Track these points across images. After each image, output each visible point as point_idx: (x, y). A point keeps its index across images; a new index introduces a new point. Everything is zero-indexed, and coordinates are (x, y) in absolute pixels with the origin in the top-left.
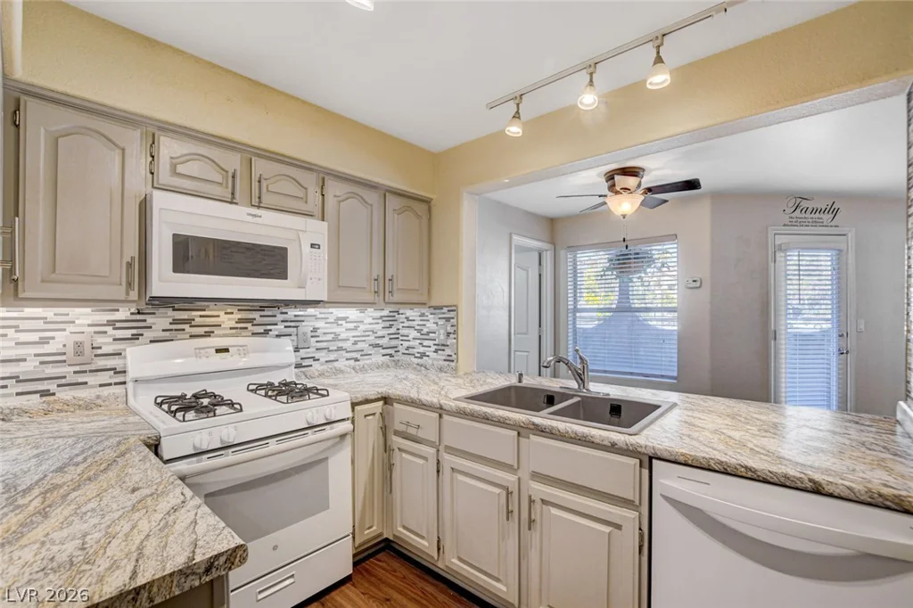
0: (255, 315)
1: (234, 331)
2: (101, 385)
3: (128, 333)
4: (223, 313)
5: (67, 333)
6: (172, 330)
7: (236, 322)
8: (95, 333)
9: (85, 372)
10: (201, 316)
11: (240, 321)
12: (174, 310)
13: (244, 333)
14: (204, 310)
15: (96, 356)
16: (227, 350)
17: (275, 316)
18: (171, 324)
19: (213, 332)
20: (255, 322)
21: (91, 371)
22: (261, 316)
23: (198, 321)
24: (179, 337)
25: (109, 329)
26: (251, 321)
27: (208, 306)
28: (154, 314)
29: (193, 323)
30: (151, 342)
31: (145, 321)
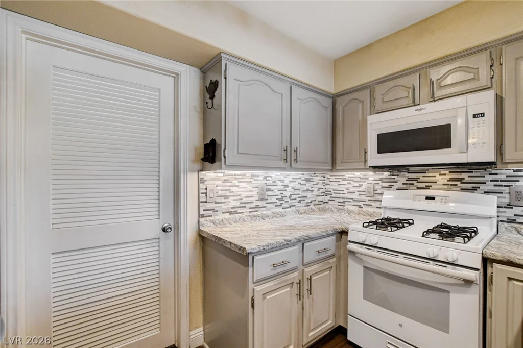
0: (465, 176)
1: (446, 187)
2: (377, 207)
3: (387, 185)
4: (438, 174)
5: (366, 183)
6: (407, 184)
7: (448, 181)
8: (375, 184)
9: (371, 200)
10: (423, 176)
11: (451, 180)
12: (408, 173)
13: (454, 188)
14: (426, 173)
15: (375, 194)
16: (433, 198)
17: (484, 177)
18: (407, 180)
19: (431, 186)
20: (463, 181)
21: (374, 200)
22: (469, 176)
23: (422, 179)
24: (411, 188)
25: (380, 182)
26: (460, 180)
27: (428, 170)
28: (398, 175)
29: (419, 180)
30: (397, 189)
31: (394, 178)
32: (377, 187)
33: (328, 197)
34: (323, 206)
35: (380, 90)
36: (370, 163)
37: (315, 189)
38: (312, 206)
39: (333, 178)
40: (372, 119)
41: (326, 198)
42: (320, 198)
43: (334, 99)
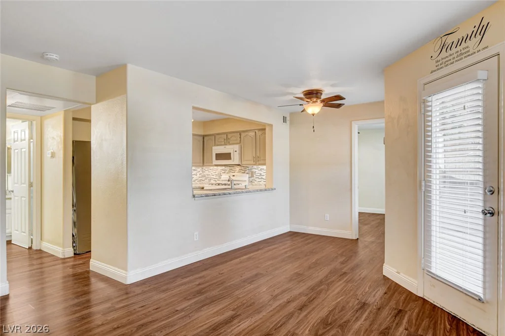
3: (224, 171)
16: (234, 176)
18: (229, 170)
23: (233, 169)
24: (230, 172)
31: (226, 169)
32: (221, 172)
33: (205, 178)
34: (202, 182)
35: (217, 137)
36: (214, 163)
37: (198, 174)
38: (196, 182)
39: (206, 169)
40: (214, 148)
41: (203, 179)
42: (201, 178)
43: (204, 137)
